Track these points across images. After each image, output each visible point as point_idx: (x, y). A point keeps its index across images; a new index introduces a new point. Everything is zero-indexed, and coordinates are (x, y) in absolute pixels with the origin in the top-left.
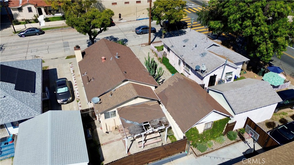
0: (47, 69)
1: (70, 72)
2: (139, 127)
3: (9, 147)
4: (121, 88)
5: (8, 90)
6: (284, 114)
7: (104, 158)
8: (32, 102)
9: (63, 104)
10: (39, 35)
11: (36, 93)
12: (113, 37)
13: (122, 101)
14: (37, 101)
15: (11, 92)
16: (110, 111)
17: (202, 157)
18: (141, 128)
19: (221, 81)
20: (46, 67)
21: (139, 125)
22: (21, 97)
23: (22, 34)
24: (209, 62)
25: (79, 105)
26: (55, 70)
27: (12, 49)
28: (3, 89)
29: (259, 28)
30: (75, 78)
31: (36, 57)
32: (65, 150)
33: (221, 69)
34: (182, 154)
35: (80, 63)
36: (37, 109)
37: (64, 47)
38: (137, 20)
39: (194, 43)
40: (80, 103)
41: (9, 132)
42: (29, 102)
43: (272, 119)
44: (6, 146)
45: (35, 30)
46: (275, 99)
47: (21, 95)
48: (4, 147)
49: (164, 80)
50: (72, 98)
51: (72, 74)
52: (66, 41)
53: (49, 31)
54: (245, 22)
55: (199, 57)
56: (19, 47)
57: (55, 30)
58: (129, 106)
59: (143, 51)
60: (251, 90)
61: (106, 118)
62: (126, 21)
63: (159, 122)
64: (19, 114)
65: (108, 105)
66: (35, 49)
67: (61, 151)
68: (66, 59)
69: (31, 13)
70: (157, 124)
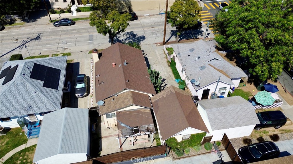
0: (72, 62)
1: (90, 67)
2: (130, 130)
3: (37, 130)
4: (122, 94)
5: (38, 87)
6: (265, 132)
7: (102, 149)
8: (54, 98)
9: (80, 97)
10: (71, 25)
11: (58, 90)
12: (133, 33)
13: (120, 107)
14: (58, 97)
15: (40, 89)
16: (110, 113)
17: (178, 160)
18: (131, 132)
19: (214, 95)
20: (72, 60)
21: (131, 128)
22: (47, 93)
23: (57, 24)
24: (205, 77)
25: (92, 100)
26: (78, 64)
27: (48, 38)
28: (34, 86)
29: (254, 52)
30: (93, 74)
31: (65, 48)
32: (71, 142)
33: (215, 84)
34: (162, 155)
35: (96, 64)
36: (57, 104)
37: (89, 40)
38: (159, 14)
39: (198, 54)
40: (93, 99)
41: (37, 118)
42: (52, 98)
43: (251, 136)
44: (35, 129)
45: (67, 21)
46: (254, 121)
47: (47, 92)
48: (33, 129)
49: (167, 84)
50: (88, 93)
51: (91, 69)
52: (91, 34)
53: (79, 21)
54: (242, 45)
55: (199, 70)
56: (53, 37)
57: (84, 21)
58: (127, 111)
59: (156, 51)
60: (233, 110)
61: (107, 117)
62: (149, 15)
63: (146, 128)
64: (45, 107)
65: (109, 109)
66: (65, 40)
67: (68, 143)
68: (89, 53)
69: (65, 3)
70: (145, 129)
